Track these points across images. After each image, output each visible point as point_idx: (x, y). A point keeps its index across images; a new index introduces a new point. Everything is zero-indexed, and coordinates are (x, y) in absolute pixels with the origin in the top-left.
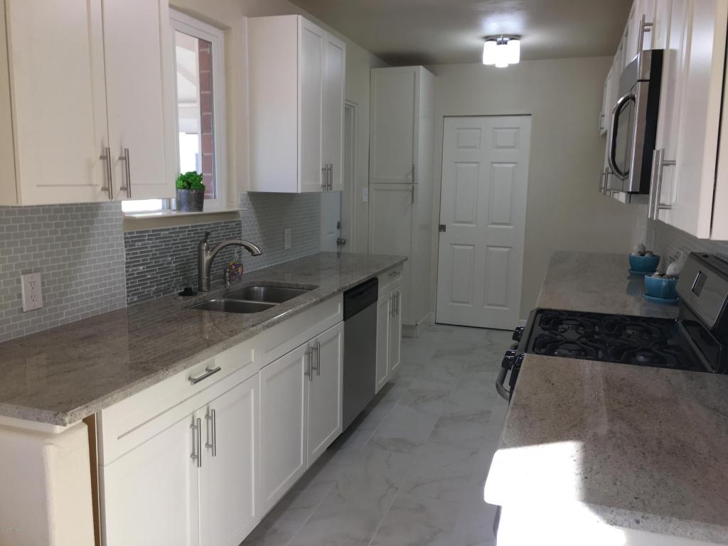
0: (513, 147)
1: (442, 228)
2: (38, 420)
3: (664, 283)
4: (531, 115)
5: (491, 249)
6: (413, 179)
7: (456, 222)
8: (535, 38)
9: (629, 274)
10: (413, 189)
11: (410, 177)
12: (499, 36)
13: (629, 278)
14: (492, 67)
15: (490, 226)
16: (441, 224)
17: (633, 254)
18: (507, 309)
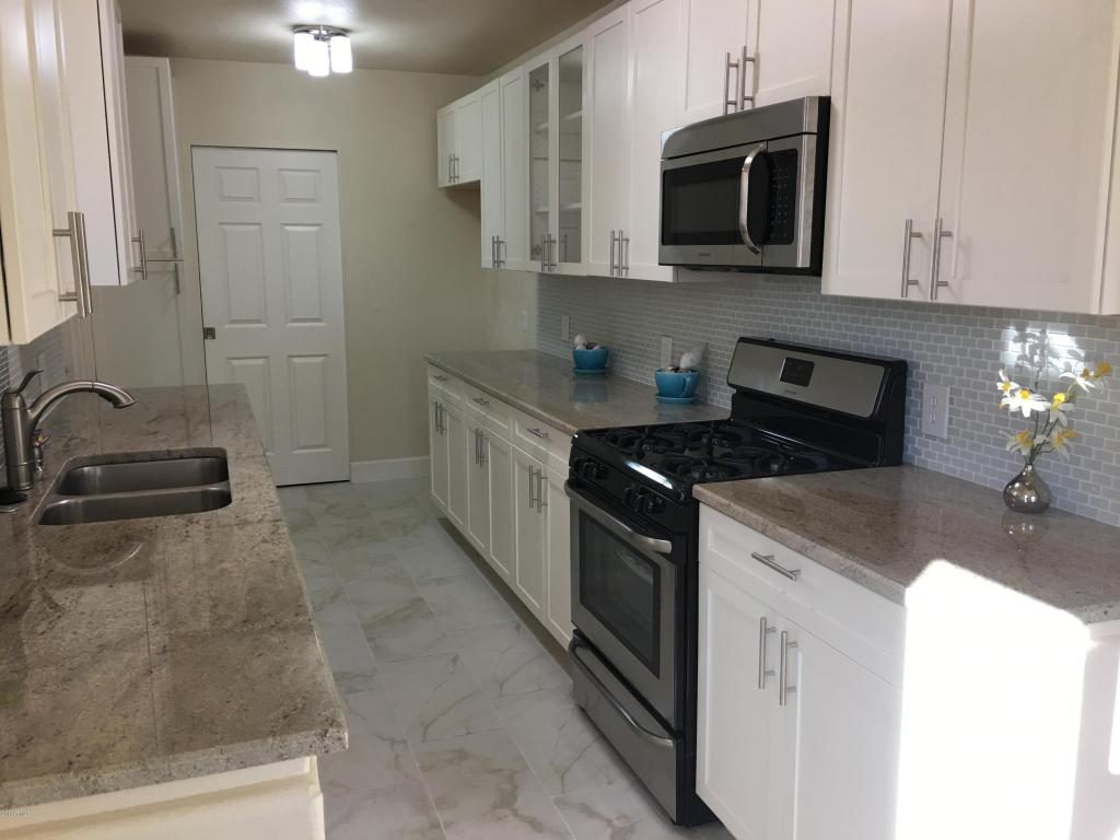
0: (312, 200)
1: (209, 333)
2: (281, 758)
3: (688, 380)
4: (335, 151)
5: (296, 360)
6: (175, 254)
7: (233, 322)
8: (372, 35)
9: (574, 375)
10: (176, 271)
11: (168, 249)
12: (316, 27)
13: (574, 379)
14: (305, 75)
15: (289, 325)
16: (206, 326)
17: (578, 348)
18: (328, 450)
